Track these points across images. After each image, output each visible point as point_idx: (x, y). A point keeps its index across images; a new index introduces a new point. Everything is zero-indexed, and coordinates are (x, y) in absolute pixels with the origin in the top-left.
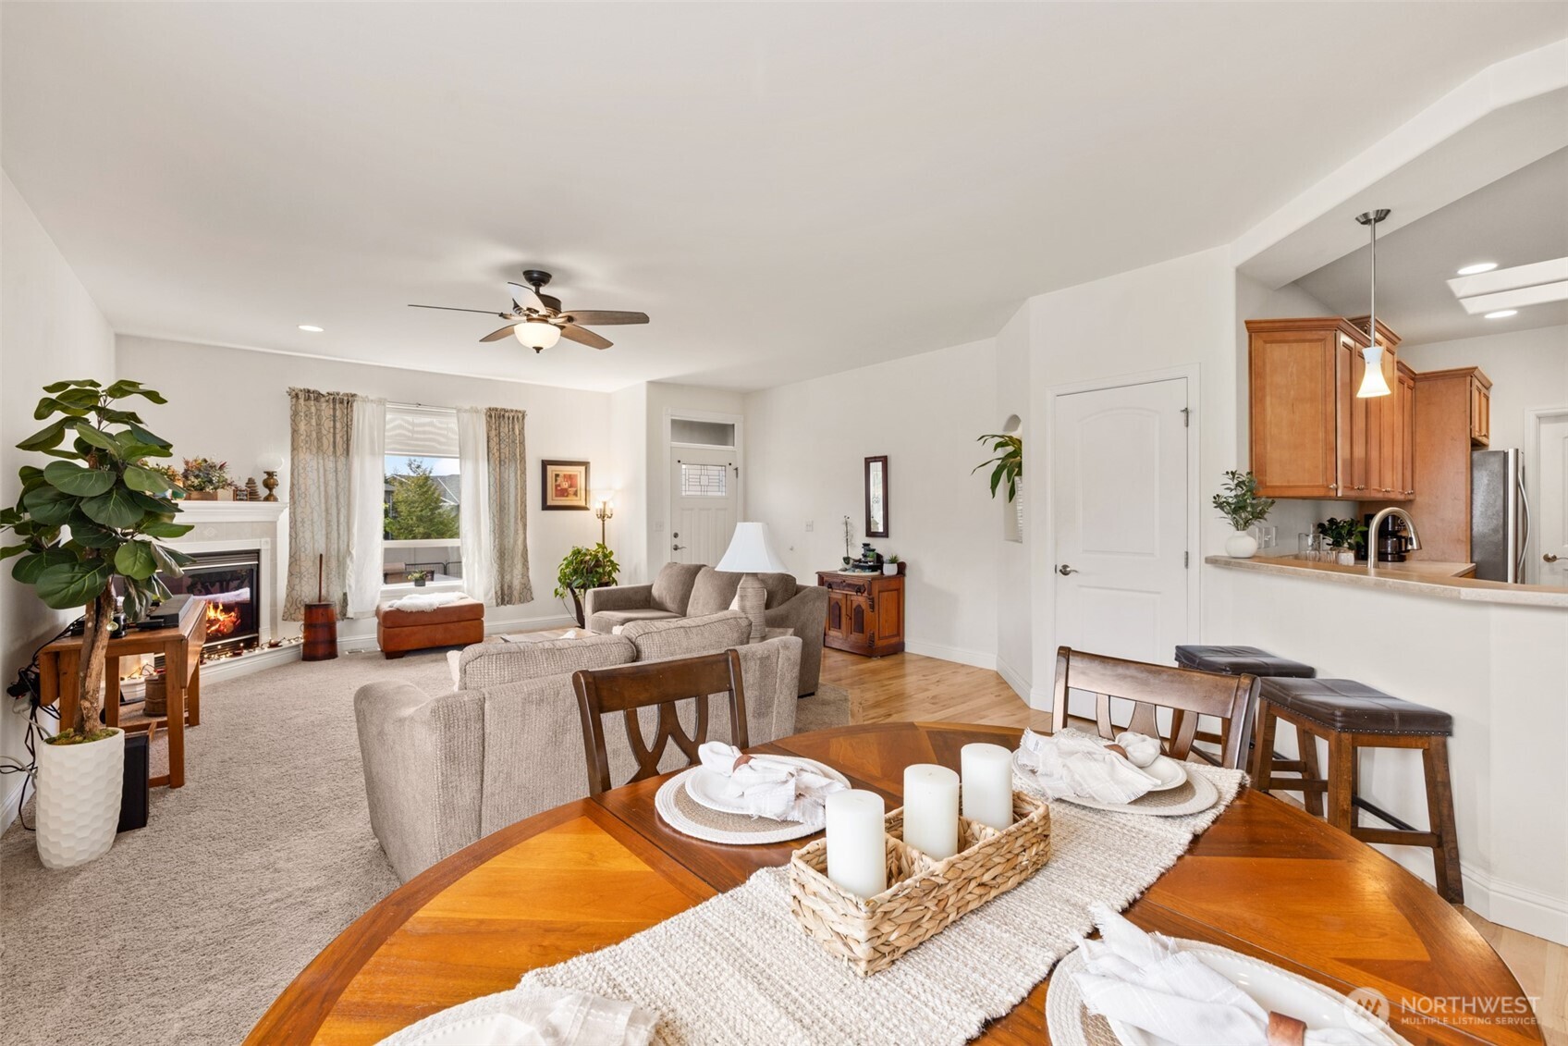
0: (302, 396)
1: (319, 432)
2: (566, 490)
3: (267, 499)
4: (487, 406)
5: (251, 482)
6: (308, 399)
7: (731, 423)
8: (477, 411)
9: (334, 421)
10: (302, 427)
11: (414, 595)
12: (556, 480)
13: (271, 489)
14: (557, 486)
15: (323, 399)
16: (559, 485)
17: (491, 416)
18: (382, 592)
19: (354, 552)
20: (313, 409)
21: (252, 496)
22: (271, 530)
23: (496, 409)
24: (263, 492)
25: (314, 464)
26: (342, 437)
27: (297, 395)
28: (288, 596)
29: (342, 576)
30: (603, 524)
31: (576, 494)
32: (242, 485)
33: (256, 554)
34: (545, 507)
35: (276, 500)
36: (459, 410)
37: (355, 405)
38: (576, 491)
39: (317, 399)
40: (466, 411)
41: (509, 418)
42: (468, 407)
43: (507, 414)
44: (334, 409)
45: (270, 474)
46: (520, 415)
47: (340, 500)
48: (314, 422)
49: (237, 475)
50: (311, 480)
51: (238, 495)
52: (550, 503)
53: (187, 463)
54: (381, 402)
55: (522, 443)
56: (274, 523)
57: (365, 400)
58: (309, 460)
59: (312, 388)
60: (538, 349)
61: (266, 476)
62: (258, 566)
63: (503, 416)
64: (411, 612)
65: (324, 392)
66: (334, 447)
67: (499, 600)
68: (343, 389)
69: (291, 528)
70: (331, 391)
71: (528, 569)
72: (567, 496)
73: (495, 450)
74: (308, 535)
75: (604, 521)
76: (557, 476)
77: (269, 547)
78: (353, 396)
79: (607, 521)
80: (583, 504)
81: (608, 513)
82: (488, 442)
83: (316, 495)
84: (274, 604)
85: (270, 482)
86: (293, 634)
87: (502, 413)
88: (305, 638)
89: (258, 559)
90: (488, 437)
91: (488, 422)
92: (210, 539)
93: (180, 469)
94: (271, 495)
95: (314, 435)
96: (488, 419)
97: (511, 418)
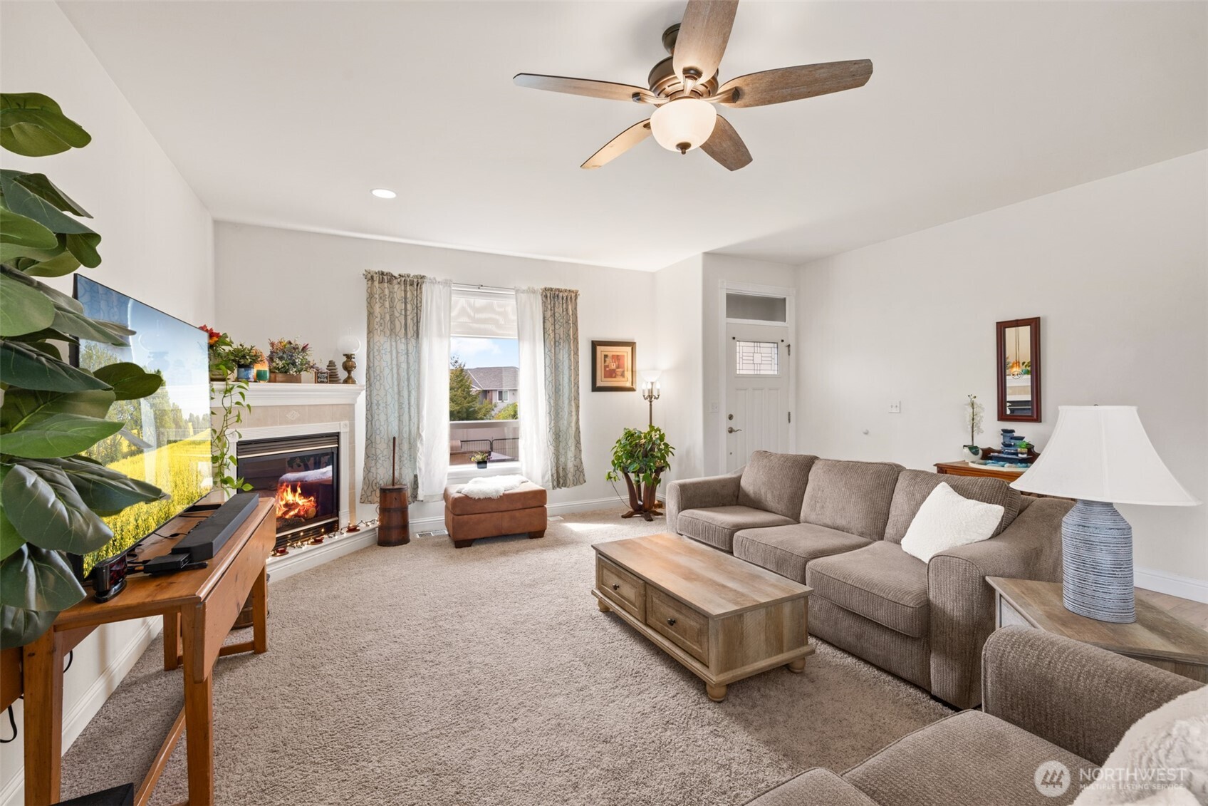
0: (376, 278)
1: (392, 315)
2: (614, 371)
3: (346, 382)
4: (543, 287)
5: (331, 364)
6: (382, 281)
7: (783, 297)
8: (534, 292)
9: (406, 303)
10: (377, 309)
11: (478, 479)
12: (605, 361)
13: (349, 372)
14: (606, 367)
15: (395, 282)
16: (608, 366)
17: (546, 297)
18: (449, 474)
19: (423, 434)
20: (387, 292)
21: (332, 378)
22: (348, 411)
23: (552, 290)
24: (342, 374)
25: (387, 346)
26: (412, 319)
27: (372, 277)
28: (364, 479)
29: (413, 459)
30: (651, 405)
31: (623, 375)
32: (323, 367)
33: (336, 437)
34: (595, 388)
35: (354, 382)
36: (517, 291)
37: (424, 287)
38: (623, 372)
39: (390, 282)
40: (523, 292)
41: (563, 299)
42: (525, 288)
43: (561, 294)
44: (405, 291)
45: (349, 357)
46: (573, 295)
47: (410, 381)
48: (387, 304)
49: (318, 357)
50: (385, 362)
51: (319, 378)
52: (599, 384)
53: (272, 344)
54: (447, 283)
55: (575, 323)
56: (352, 406)
57: (433, 282)
58: (381, 340)
59: (385, 270)
61: (345, 359)
62: (338, 448)
63: (558, 296)
64: (479, 499)
65: (397, 275)
66: (406, 329)
67: (555, 483)
68: (413, 272)
69: (367, 410)
70: (403, 273)
71: (581, 451)
72: (615, 377)
73: (551, 331)
74: (382, 417)
75: (651, 402)
76: (606, 356)
77: (348, 430)
78: (423, 277)
79: (654, 402)
80: (628, 385)
81: (655, 394)
82: (544, 322)
83: (390, 376)
84: (352, 487)
85: (348, 367)
86: (370, 517)
87: (557, 293)
88: (381, 520)
89: (338, 442)
90: (544, 318)
91: (544, 303)
92: (293, 422)
93: (266, 351)
94: (349, 377)
95: (388, 317)
96: (544, 299)
97: (565, 298)
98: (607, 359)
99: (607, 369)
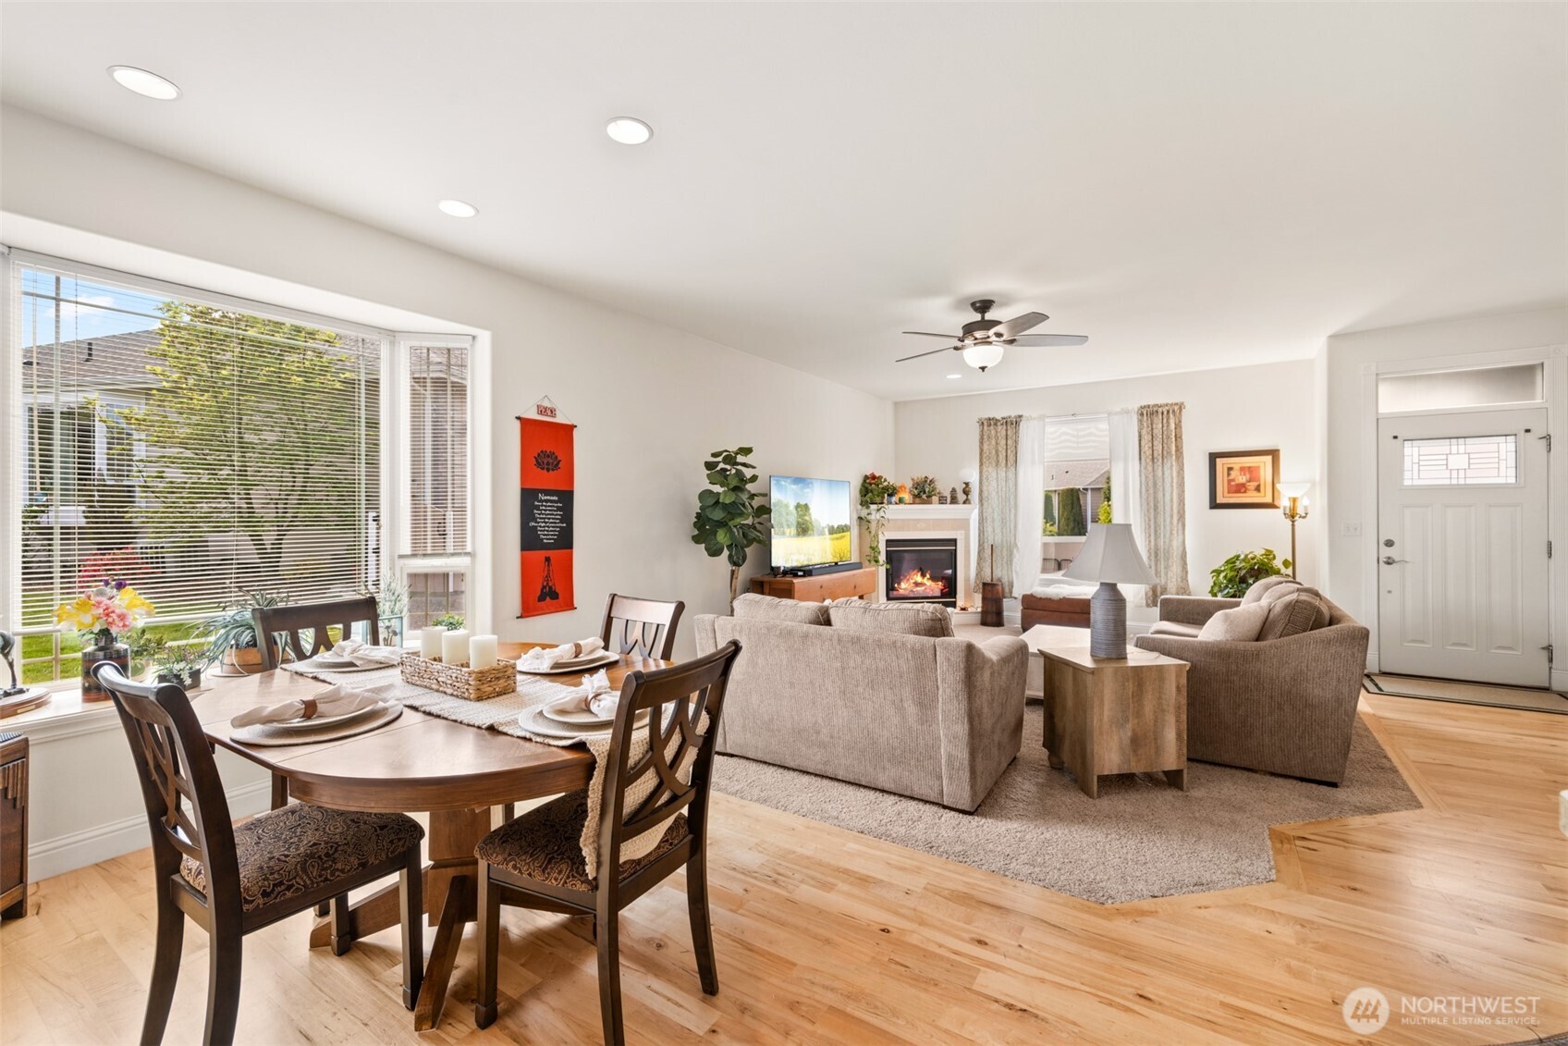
0: (985, 424)
1: (997, 451)
2: (1243, 485)
3: (964, 503)
4: (1139, 406)
5: (954, 490)
6: (989, 425)
8: (1127, 412)
9: (1007, 439)
10: (985, 447)
11: (1061, 585)
12: (1229, 475)
13: (967, 495)
14: (1229, 481)
15: (999, 424)
16: (1233, 480)
17: (1142, 414)
18: (1041, 580)
19: (1019, 544)
20: (993, 432)
21: (954, 500)
22: (964, 524)
23: (1149, 406)
24: (961, 497)
25: (994, 474)
26: (1012, 451)
27: (983, 423)
28: (977, 575)
29: (1010, 562)
30: (1293, 525)
31: (1258, 489)
32: (947, 494)
33: (954, 541)
34: (1214, 505)
35: (970, 503)
36: (1110, 414)
37: (1021, 424)
38: (1259, 486)
39: (996, 424)
40: (1117, 413)
41: (1163, 414)
42: (1118, 409)
43: (1160, 410)
44: (1007, 430)
45: (967, 484)
46: (1176, 408)
47: (1011, 499)
48: (993, 442)
49: (944, 487)
50: (991, 487)
51: (942, 501)
52: (1220, 500)
53: (913, 480)
54: (1042, 418)
55: (1178, 437)
56: (967, 521)
57: (1030, 419)
58: (990, 471)
59: (991, 417)
60: (983, 369)
61: (964, 486)
62: (955, 550)
63: (1157, 412)
64: (1041, 598)
65: (999, 417)
66: (1007, 461)
68: (1013, 413)
69: (979, 523)
70: (1005, 415)
71: (1187, 572)
72: (1245, 492)
73: (1146, 448)
74: (990, 529)
75: (1293, 522)
76: (1230, 469)
77: (963, 537)
78: (1020, 416)
79: (1299, 522)
80: (1268, 499)
81: (1300, 511)
82: (1140, 440)
83: (996, 497)
84: (967, 579)
85: (966, 492)
86: (977, 604)
87: (1155, 409)
88: (983, 607)
89: (956, 546)
90: (1140, 436)
91: (1140, 421)
92: (922, 530)
93: (909, 484)
94: (967, 499)
95: (994, 452)
96: (1140, 417)
97: (1165, 413)
98: (1232, 472)
99: (1233, 483)
